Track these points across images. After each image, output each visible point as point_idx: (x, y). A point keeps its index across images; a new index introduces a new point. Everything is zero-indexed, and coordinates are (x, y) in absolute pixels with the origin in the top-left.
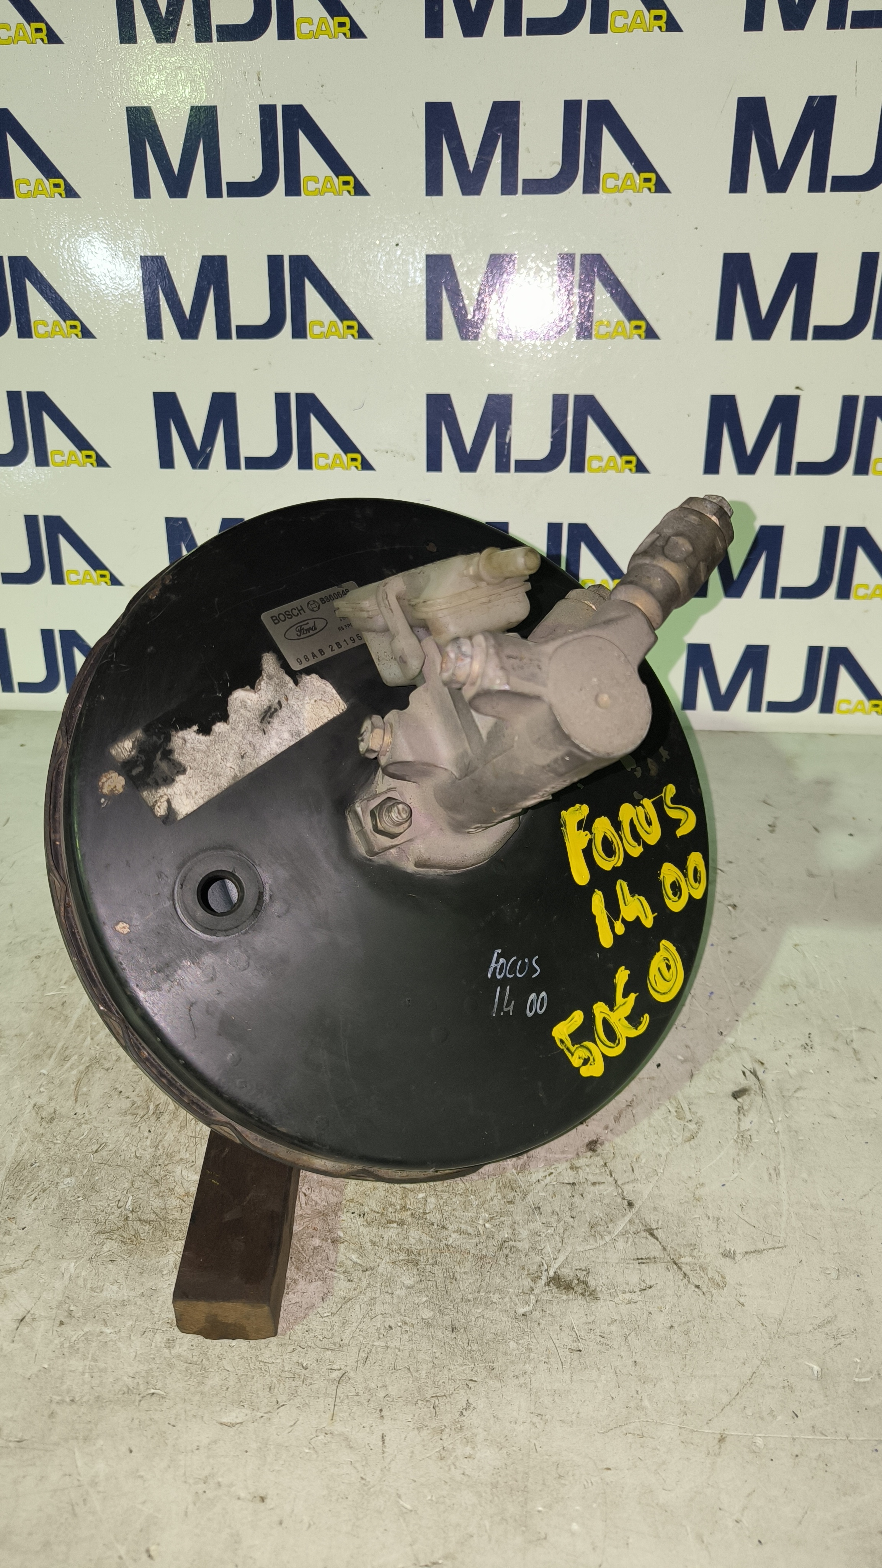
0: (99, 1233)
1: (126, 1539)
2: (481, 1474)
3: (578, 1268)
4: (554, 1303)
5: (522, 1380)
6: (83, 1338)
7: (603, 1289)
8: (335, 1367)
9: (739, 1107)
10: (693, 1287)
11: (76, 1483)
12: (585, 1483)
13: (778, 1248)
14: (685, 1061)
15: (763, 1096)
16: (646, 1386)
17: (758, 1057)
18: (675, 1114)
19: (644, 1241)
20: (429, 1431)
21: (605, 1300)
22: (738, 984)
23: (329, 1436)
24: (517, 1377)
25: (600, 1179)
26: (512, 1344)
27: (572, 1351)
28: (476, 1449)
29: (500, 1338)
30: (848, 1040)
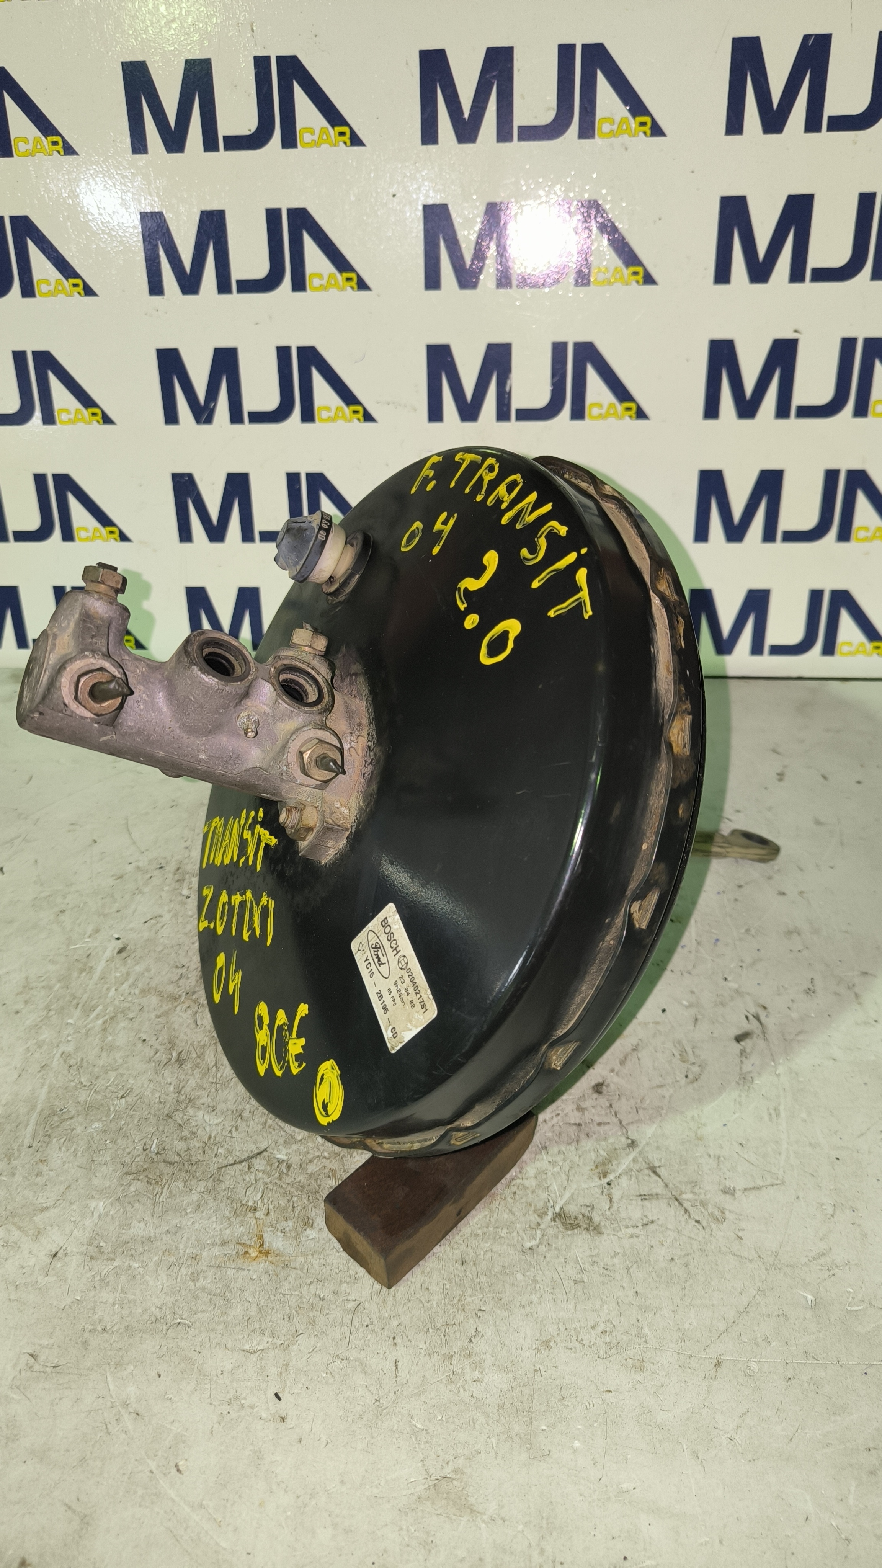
0: (126, 1174)
1: (156, 1456)
2: (488, 1396)
3: (583, 1204)
4: (560, 1238)
5: (528, 1309)
6: (113, 1272)
7: (607, 1225)
8: (350, 1298)
9: (741, 1050)
10: (694, 1223)
11: (109, 1404)
12: (587, 1404)
13: (777, 1185)
14: (690, 1006)
15: (766, 1039)
16: (647, 1315)
17: (762, 1002)
18: (679, 1057)
19: (646, 1178)
20: (439, 1357)
21: (608, 1235)
22: (743, 931)
23: (345, 1362)
24: (523, 1307)
25: (606, 1120)
26: (519, 1276)
27: (575, 1282)
28: (484, 1373)
29: (507, 1271)
30: (850, 985)
